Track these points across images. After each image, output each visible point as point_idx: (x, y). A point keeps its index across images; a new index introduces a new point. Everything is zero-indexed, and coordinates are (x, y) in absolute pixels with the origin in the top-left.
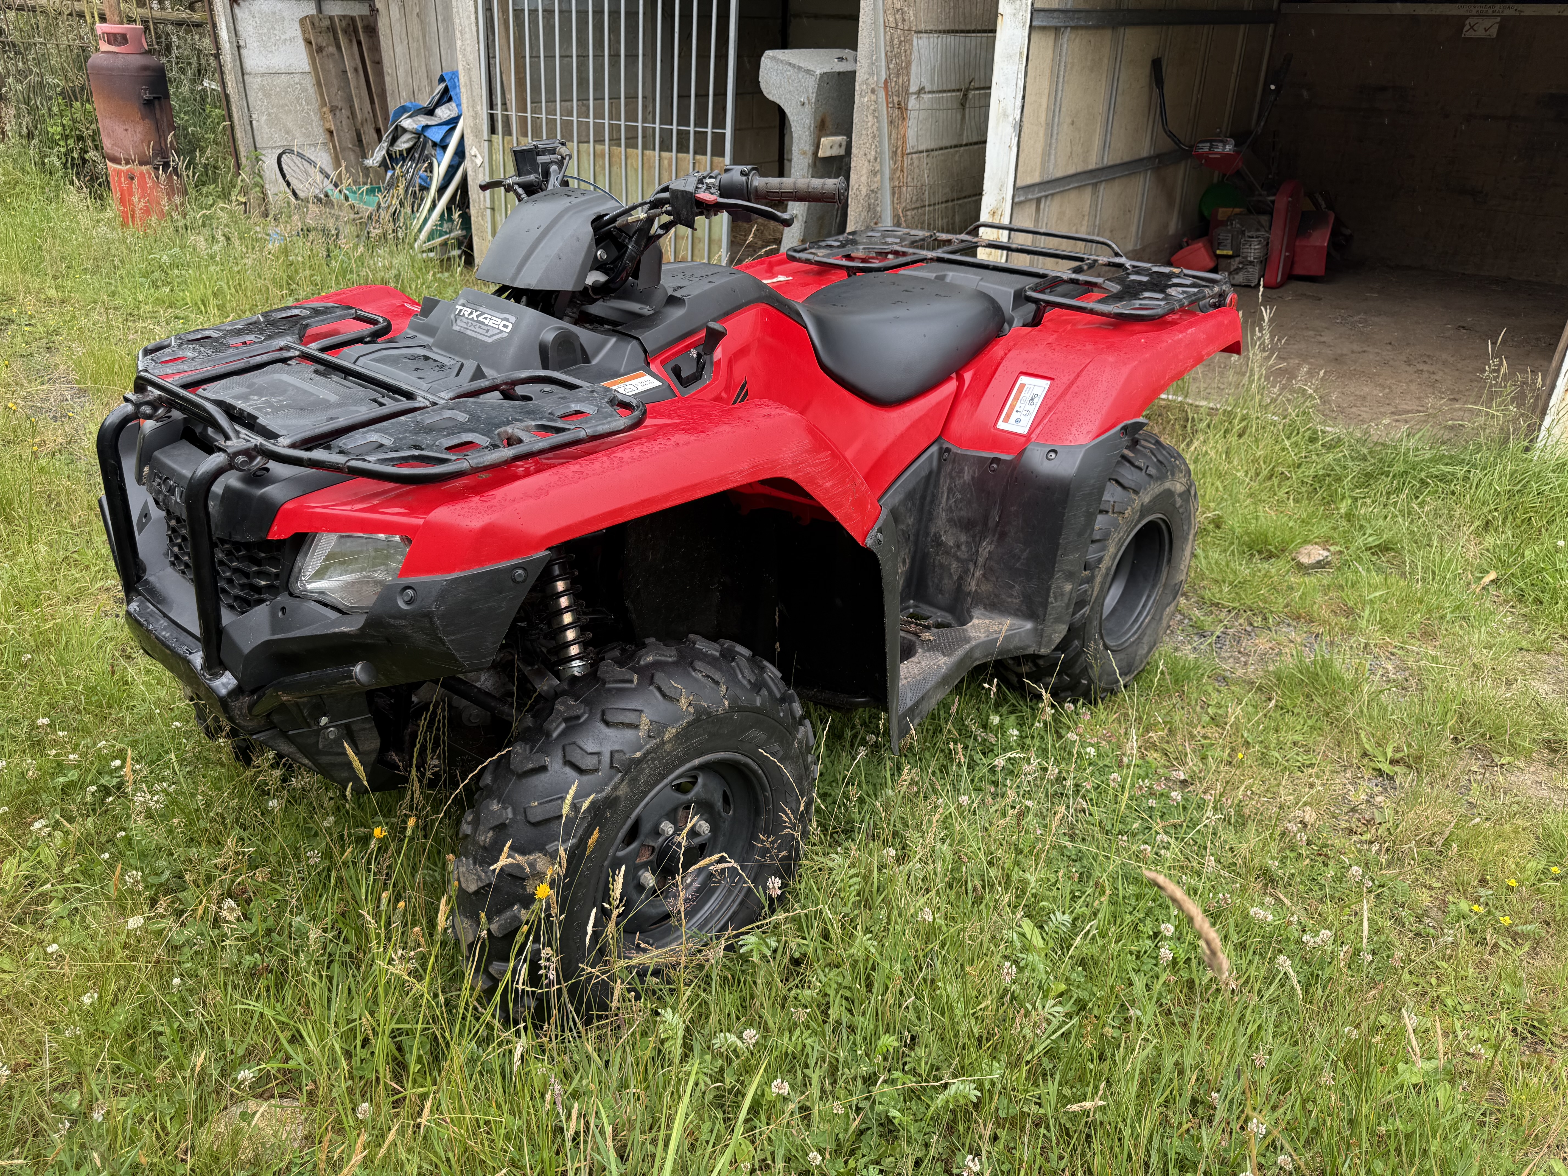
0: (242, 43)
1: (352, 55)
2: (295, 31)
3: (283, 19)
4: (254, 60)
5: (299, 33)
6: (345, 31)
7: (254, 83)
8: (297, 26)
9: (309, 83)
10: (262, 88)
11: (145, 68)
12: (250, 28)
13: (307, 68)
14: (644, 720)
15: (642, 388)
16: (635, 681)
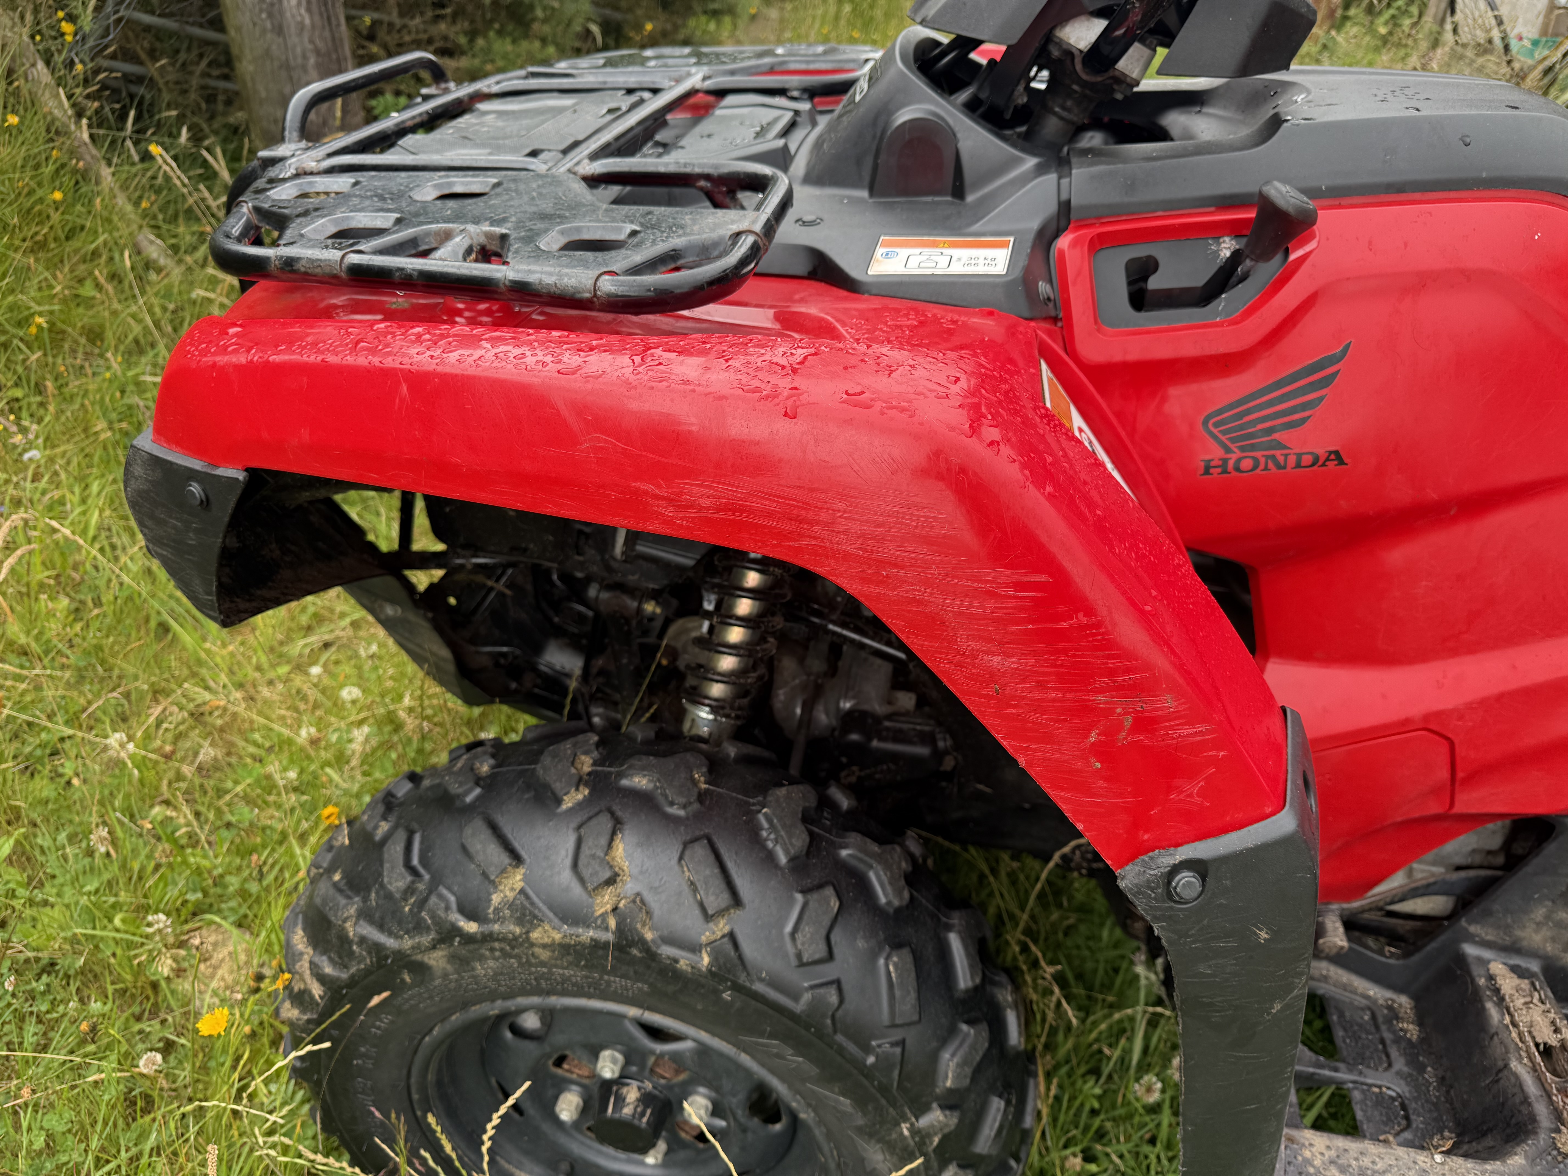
14: (516, 880)
15: (957, 269)
16: (569, 801)
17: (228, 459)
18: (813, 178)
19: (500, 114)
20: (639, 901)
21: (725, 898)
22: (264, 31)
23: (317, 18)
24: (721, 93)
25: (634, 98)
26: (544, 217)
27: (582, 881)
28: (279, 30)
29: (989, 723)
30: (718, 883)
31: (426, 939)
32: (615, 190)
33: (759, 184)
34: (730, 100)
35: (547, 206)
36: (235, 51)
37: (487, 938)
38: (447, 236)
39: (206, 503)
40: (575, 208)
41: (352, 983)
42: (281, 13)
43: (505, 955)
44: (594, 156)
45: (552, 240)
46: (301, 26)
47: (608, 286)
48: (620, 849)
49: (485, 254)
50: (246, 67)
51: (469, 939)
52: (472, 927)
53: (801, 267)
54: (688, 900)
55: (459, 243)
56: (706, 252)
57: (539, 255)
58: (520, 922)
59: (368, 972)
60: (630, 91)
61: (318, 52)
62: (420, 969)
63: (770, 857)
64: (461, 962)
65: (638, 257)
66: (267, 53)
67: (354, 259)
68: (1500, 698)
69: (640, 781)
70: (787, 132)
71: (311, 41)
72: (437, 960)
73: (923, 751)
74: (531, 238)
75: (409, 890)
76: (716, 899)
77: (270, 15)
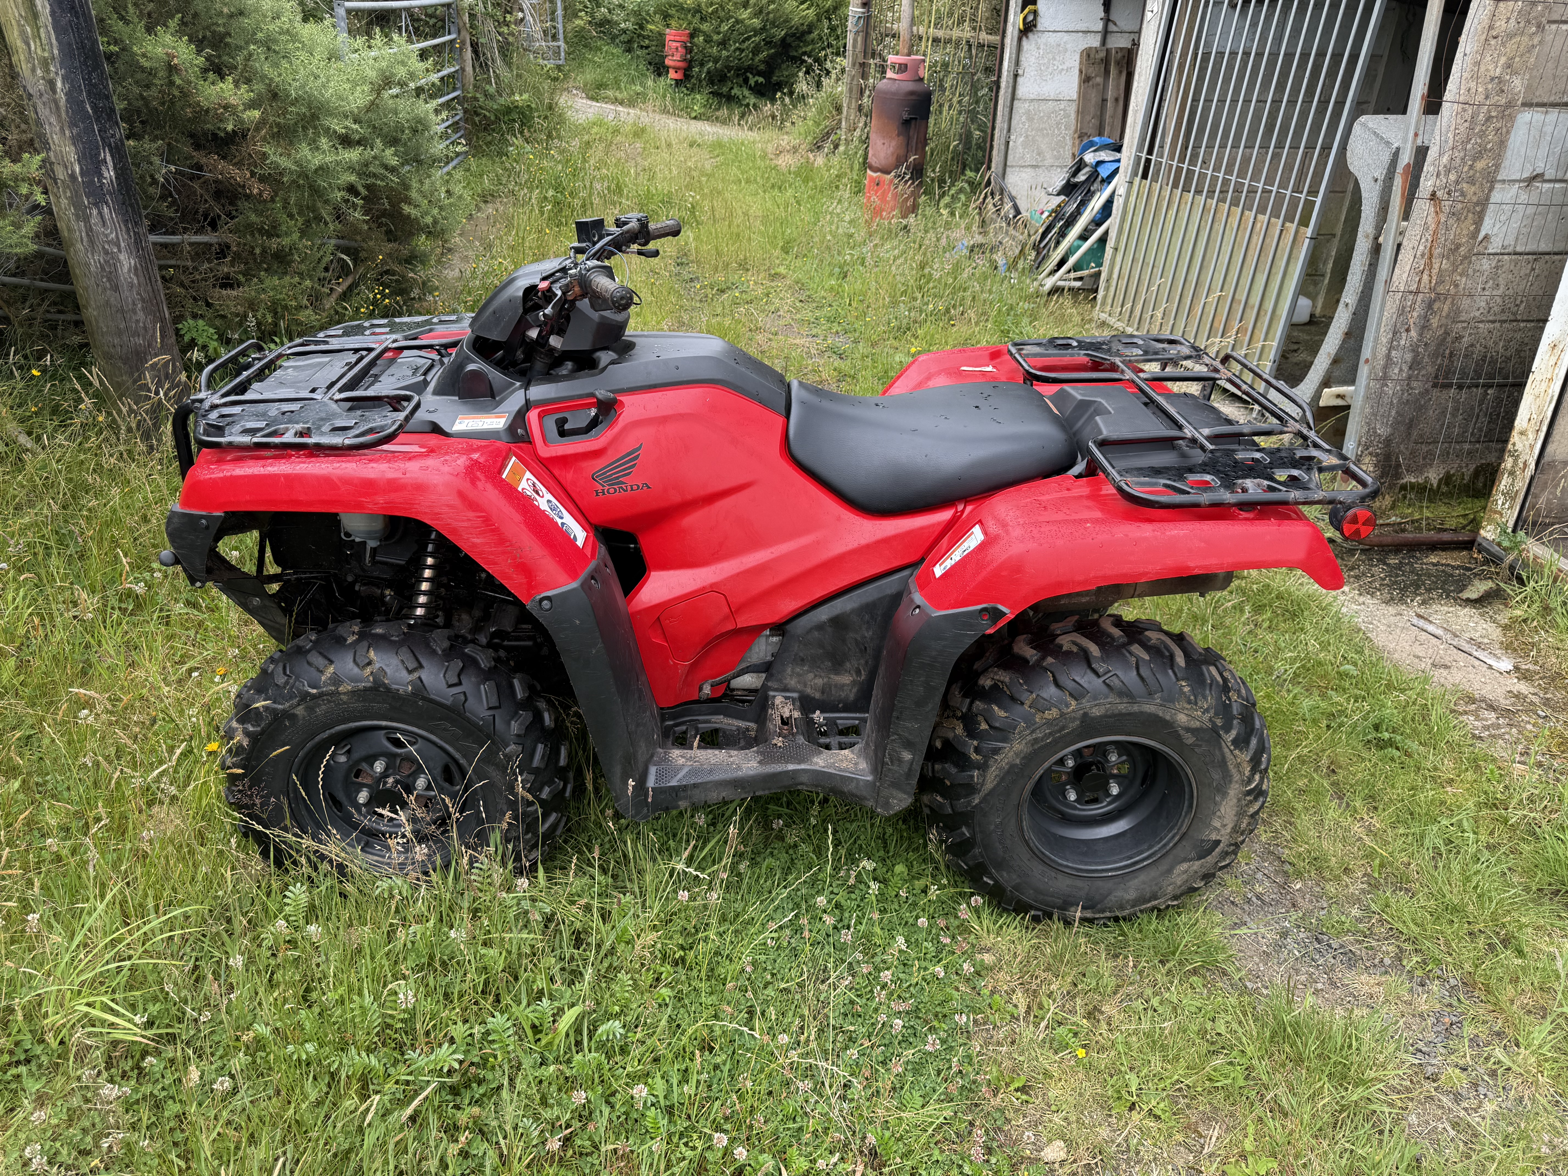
0: (1020, 72)
1: (1117, 87)
2: (1074, 62)
3: (1066, 50)
4: (1025, 88)
5: (1076, 65)
6: (1118, 63)
7: (1020, 107)
8: (1077, 57)
9: (1072, 109)
10: (1028, 112)
11: (912, 93)
12: (1033, 60)
13: (1075, 96)
14: (331, 669)
15: (486, 426)
16: (350, 640)
17: (217, 510)
18: (437, 392)
19: (295, 368)
20: (381, 669)
21: (415, 665)
22: (105, 289)
23: (142, 279)
24: (401, 349)
25: (357, 356)
26: (322, 419)
27: (357, 665)
28: (116, 288)
29: (478, 561)
30: (412, 659)
31: (295, 701)
32: (349, 404)
33: (408, 399)
34: (406, 353)
35: (323, 415)
36: (81, 302)
37: (321, 695)
38: (287, 429)
39: (207, 527)
40: (334, 415)
41: (262, 733)
42: (117, 277)
43: (329, 702)
44: (341, 390)
45: (326, 428)
46: (131, 285)
47: (347, 442)
48: (372, 654)
49: (301, 434)
50: (91, 313)
51: (314, 697)
52: (314, 691)
53: (428, 428)
54: (401, 666)
55: (292, 432)
56: (383, 428)
57: (323, 434)
58: (334, 684)
59: (270, 724)
60: (356, 351)
61: (143, 300)
62: (293, 717)
63: (434, 652)
64: (310, 709)
65: (357, 432)
66: (107, 303)
67: (255, 440)
68: (738, 574)
69: (379, 631)
70: (425, 373)
71: (139, 294)
72: (300, 711)
73: (530, 643)
74: (319, 428)
75: (287, 683)
76: (412, 665)
77: (109, 280)
